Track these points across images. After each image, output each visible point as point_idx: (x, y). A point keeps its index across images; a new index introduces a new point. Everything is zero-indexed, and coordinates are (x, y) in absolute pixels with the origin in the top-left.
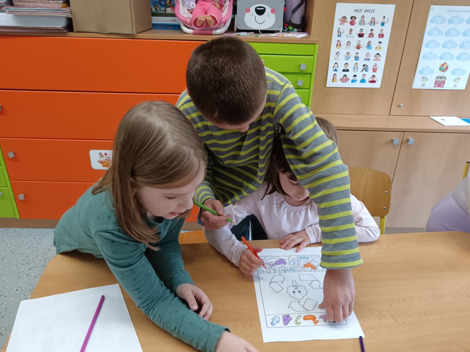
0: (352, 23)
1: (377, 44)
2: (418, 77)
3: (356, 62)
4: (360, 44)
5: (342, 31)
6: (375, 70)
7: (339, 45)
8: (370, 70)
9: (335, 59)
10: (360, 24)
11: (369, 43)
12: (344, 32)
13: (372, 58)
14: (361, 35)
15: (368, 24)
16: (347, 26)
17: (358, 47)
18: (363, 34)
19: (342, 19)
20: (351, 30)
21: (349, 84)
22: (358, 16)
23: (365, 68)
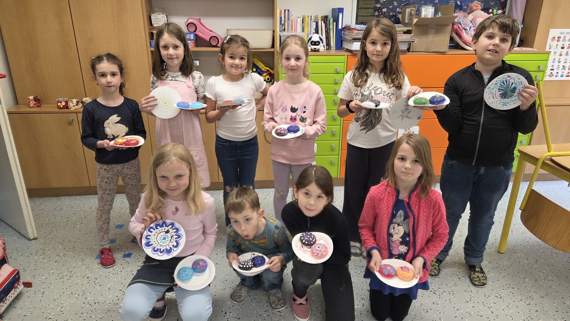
0: (558, 41)
3: (559, 64)
4: (562, 53)
10: (563, 41)
12: (553, 46)
14: (563, 48)
15: (567, 41)
17: (561, 55)
19: (553, 39)
20: (557, 45)
21: (553, 78)
22: (562, 37)
23: (564, 68)
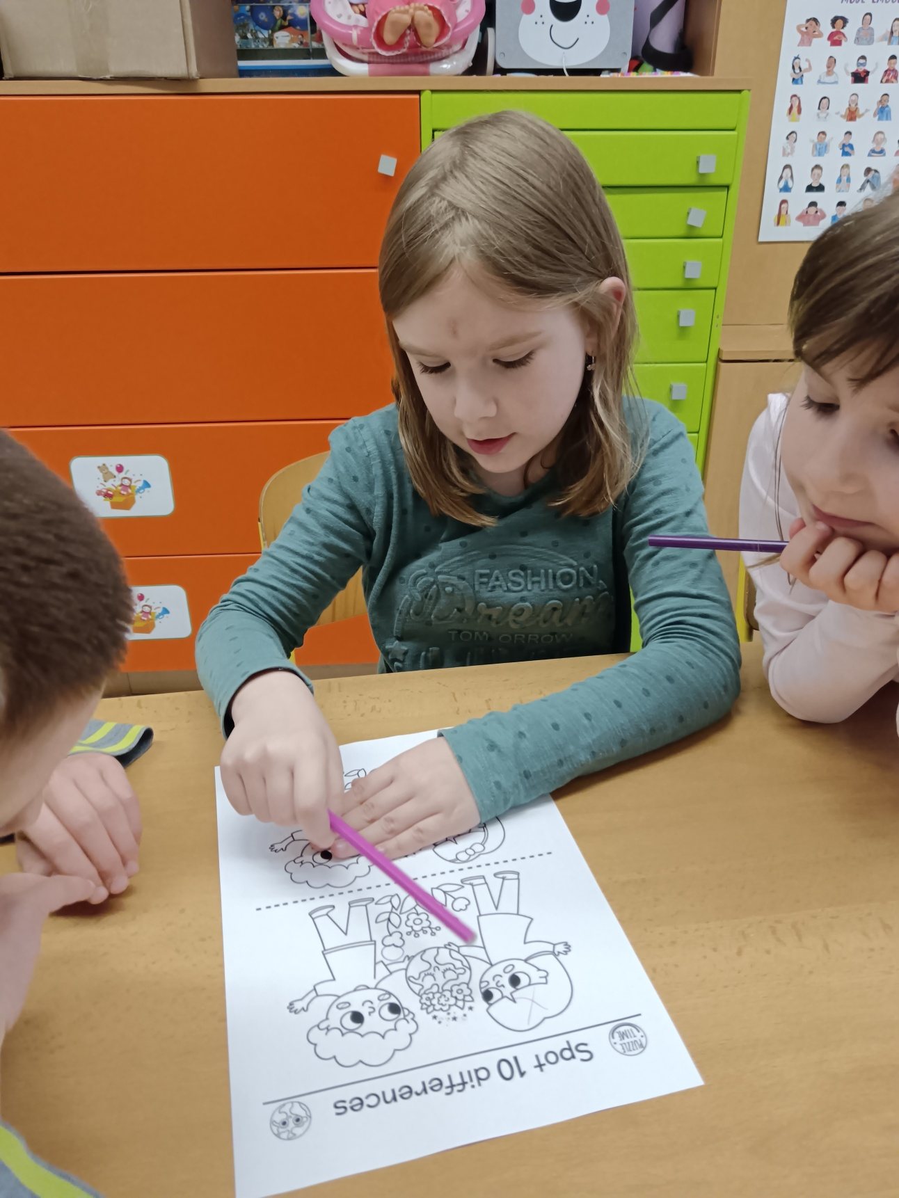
0: (835, 40)
4: (857, 104)
5: (804, 66)
7: (795, 109)
9: (785, 154)
11: (884, 102)
12: (810, 68)
14: (860, 77)
15: (882, 39)
16: (821, 46)
17: (852, 115)
18: (867, 73)
19: (806, 28)
20: (832, 61)
22: (854, 15)
23: (871, 178)
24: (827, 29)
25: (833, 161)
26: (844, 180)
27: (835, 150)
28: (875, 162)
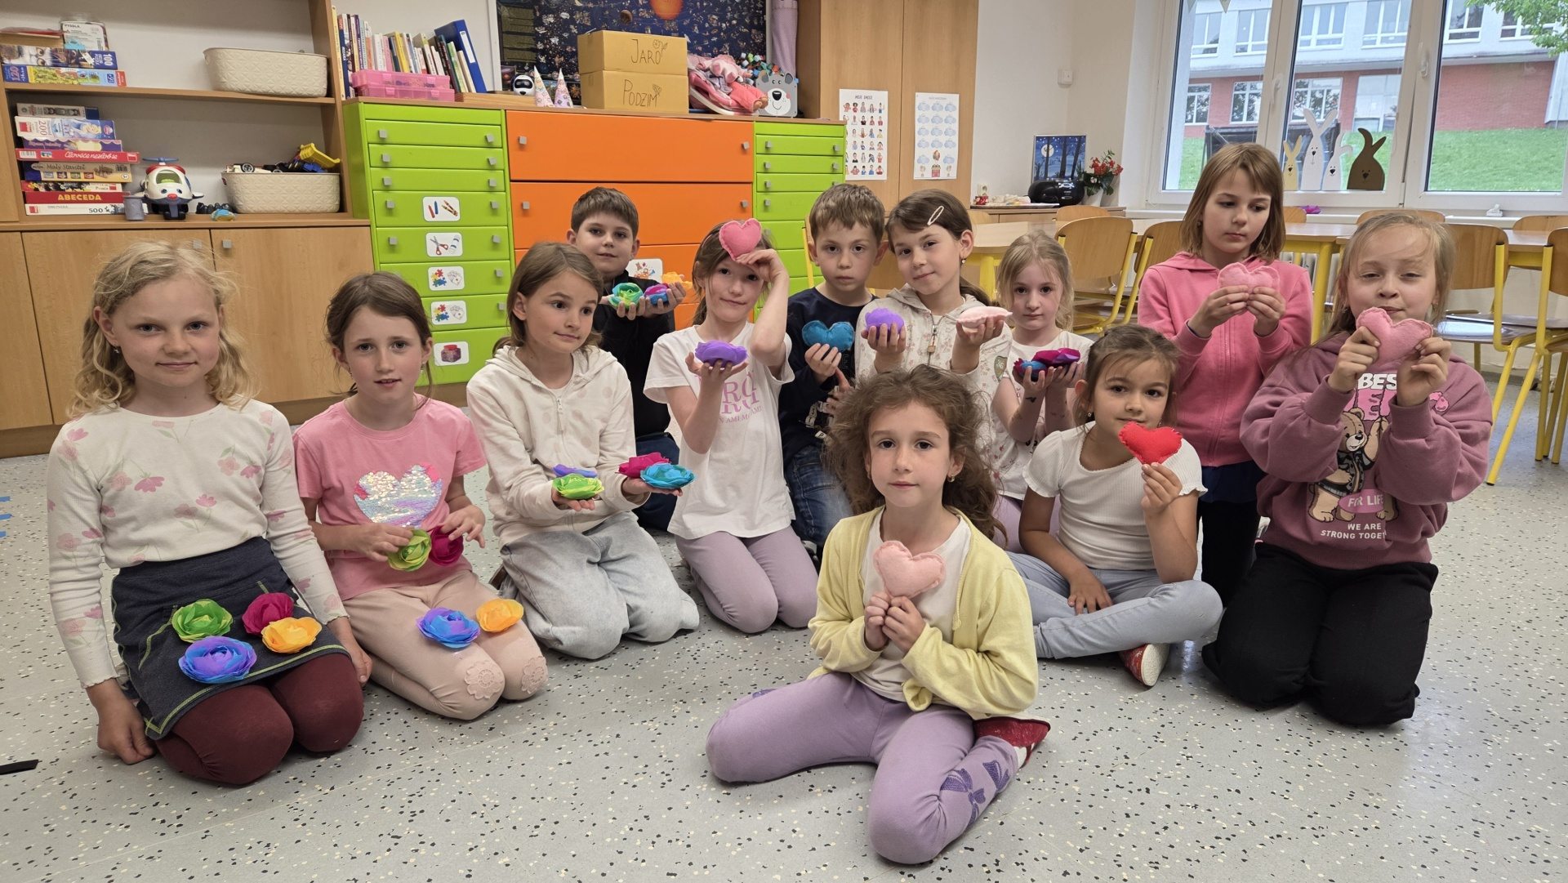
0: (855, 110)
1: (878, 132)
2: (917, 166)
3: (863, 151)
4: (864, 132)
6: (880, 161)
8: (876, 160)
10: (861, 111)
11: (871, 131)
12: (849, 119)
13: (876, 147)
14: (863, 123)
15: (868, 111)
16: (851, 113)
17: (863, 136)
18: (865, 122)
19: (846, 106)
20: (855, 118)
22: (859, 103)
23: (872, 159)
24: (852, 107)
25: (859, 151)
26: (863, 159)
27: (859, 148)
28: (872, 152)
